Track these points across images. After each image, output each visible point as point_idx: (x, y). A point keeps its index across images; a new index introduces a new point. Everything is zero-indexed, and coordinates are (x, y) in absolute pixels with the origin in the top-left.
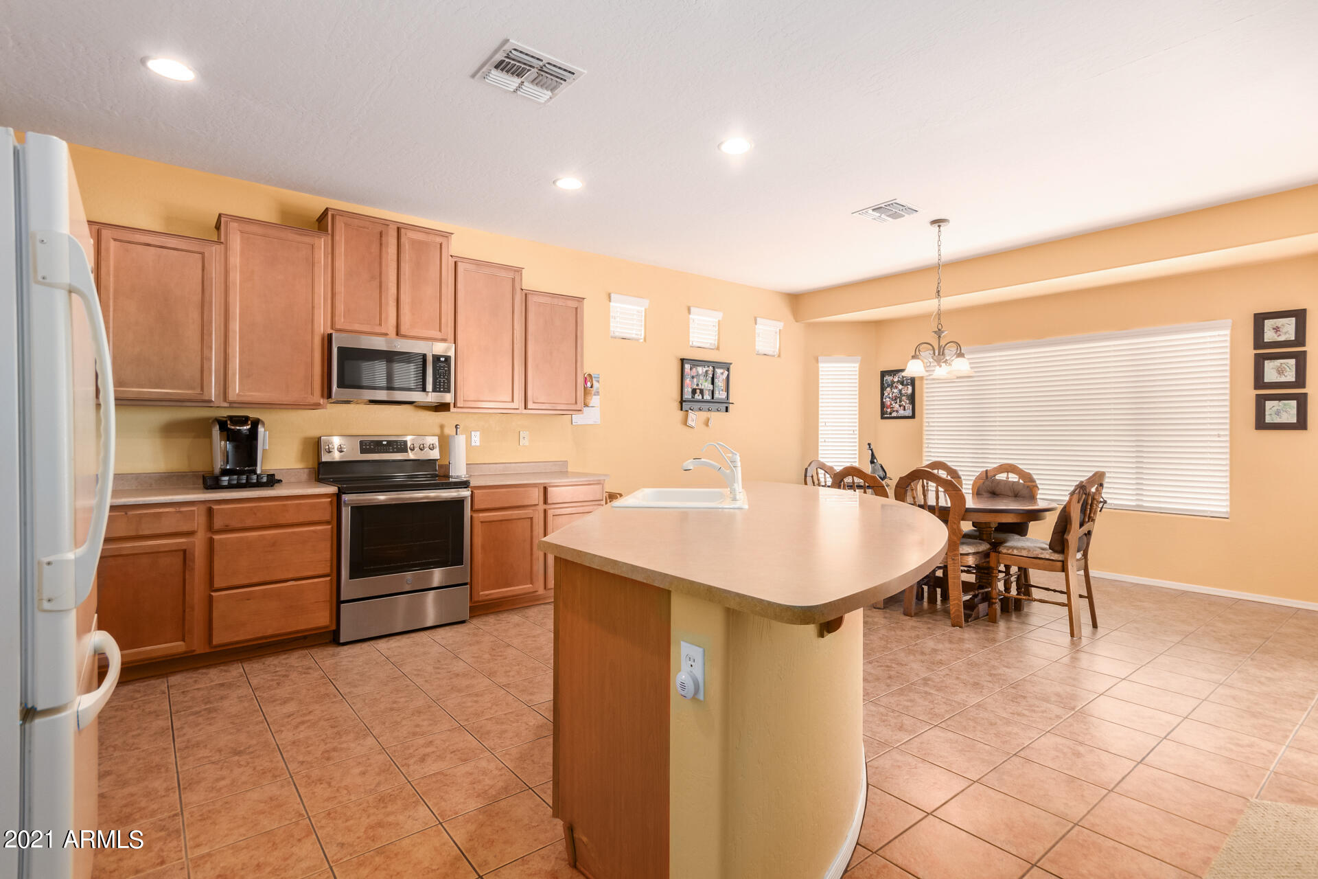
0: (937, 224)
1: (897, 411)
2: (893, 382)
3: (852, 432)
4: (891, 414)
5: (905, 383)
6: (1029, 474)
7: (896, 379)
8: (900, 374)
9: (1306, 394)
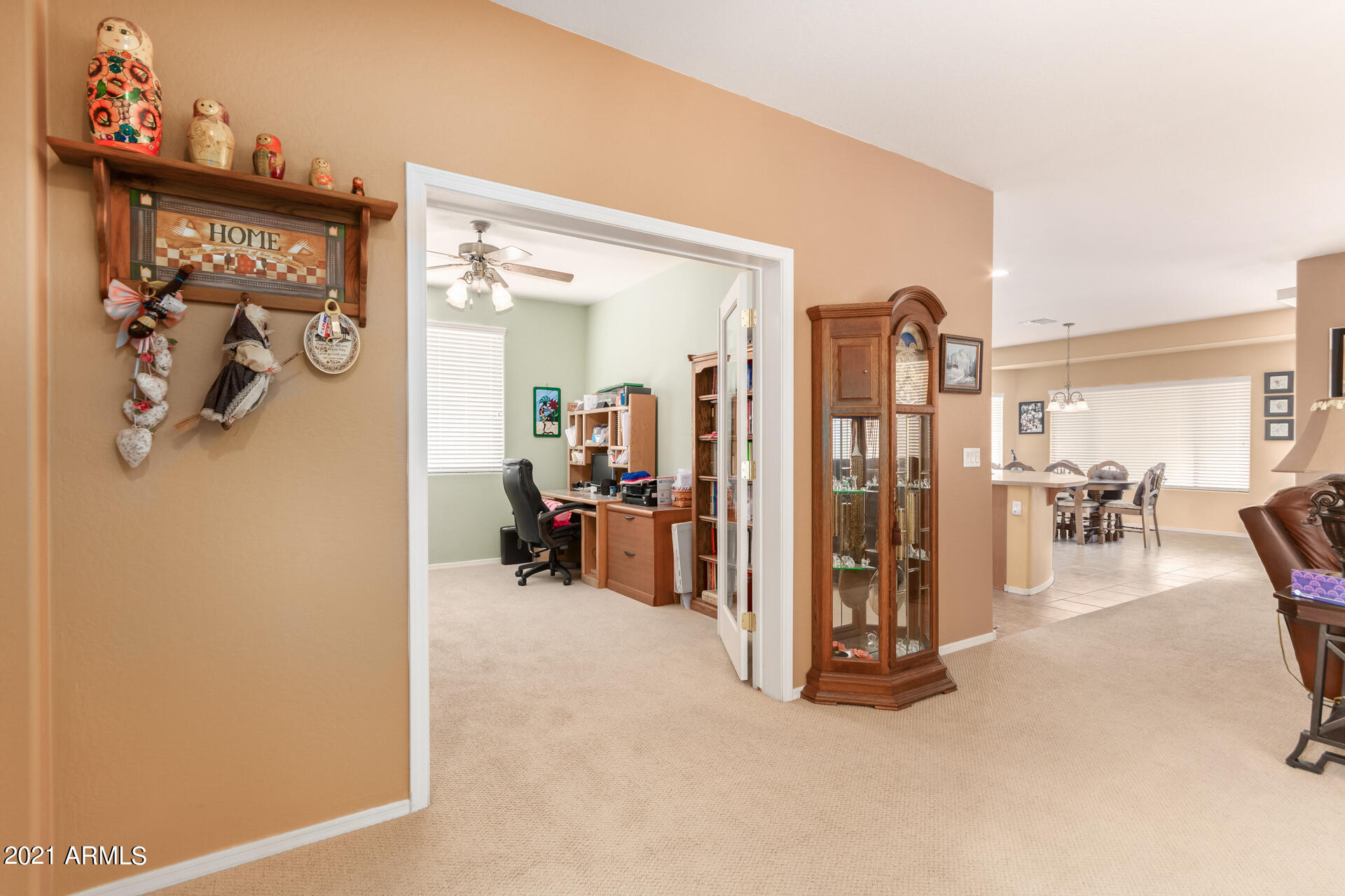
0: (1067, 326)
1: (1031, 429)
2: (1028, 410)
3: (999, 443)
4: (1026, 431)
5: (1037, 410)
6: (1123, 466)
7: (1030, 408)
8: (1033, 404)
9: (1293, 420)
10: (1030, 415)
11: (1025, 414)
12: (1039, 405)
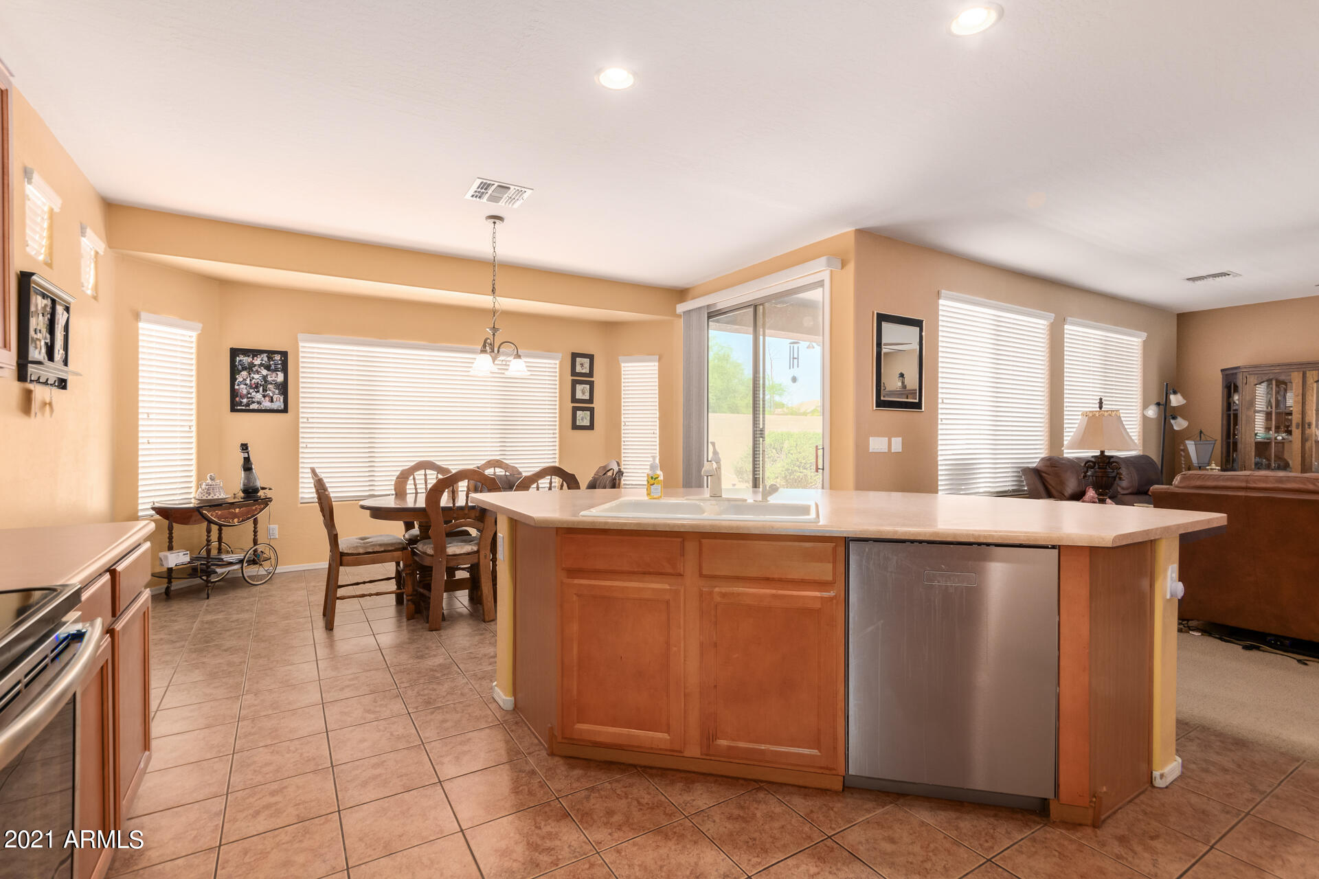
0: (493, 220)
2: (252, 365)
5: (273, 367)
7: (257, 361)
8: (265, 355)
9: (594, 408)
10: (256, 376)
11: (244, 373)
12: (278, 357)
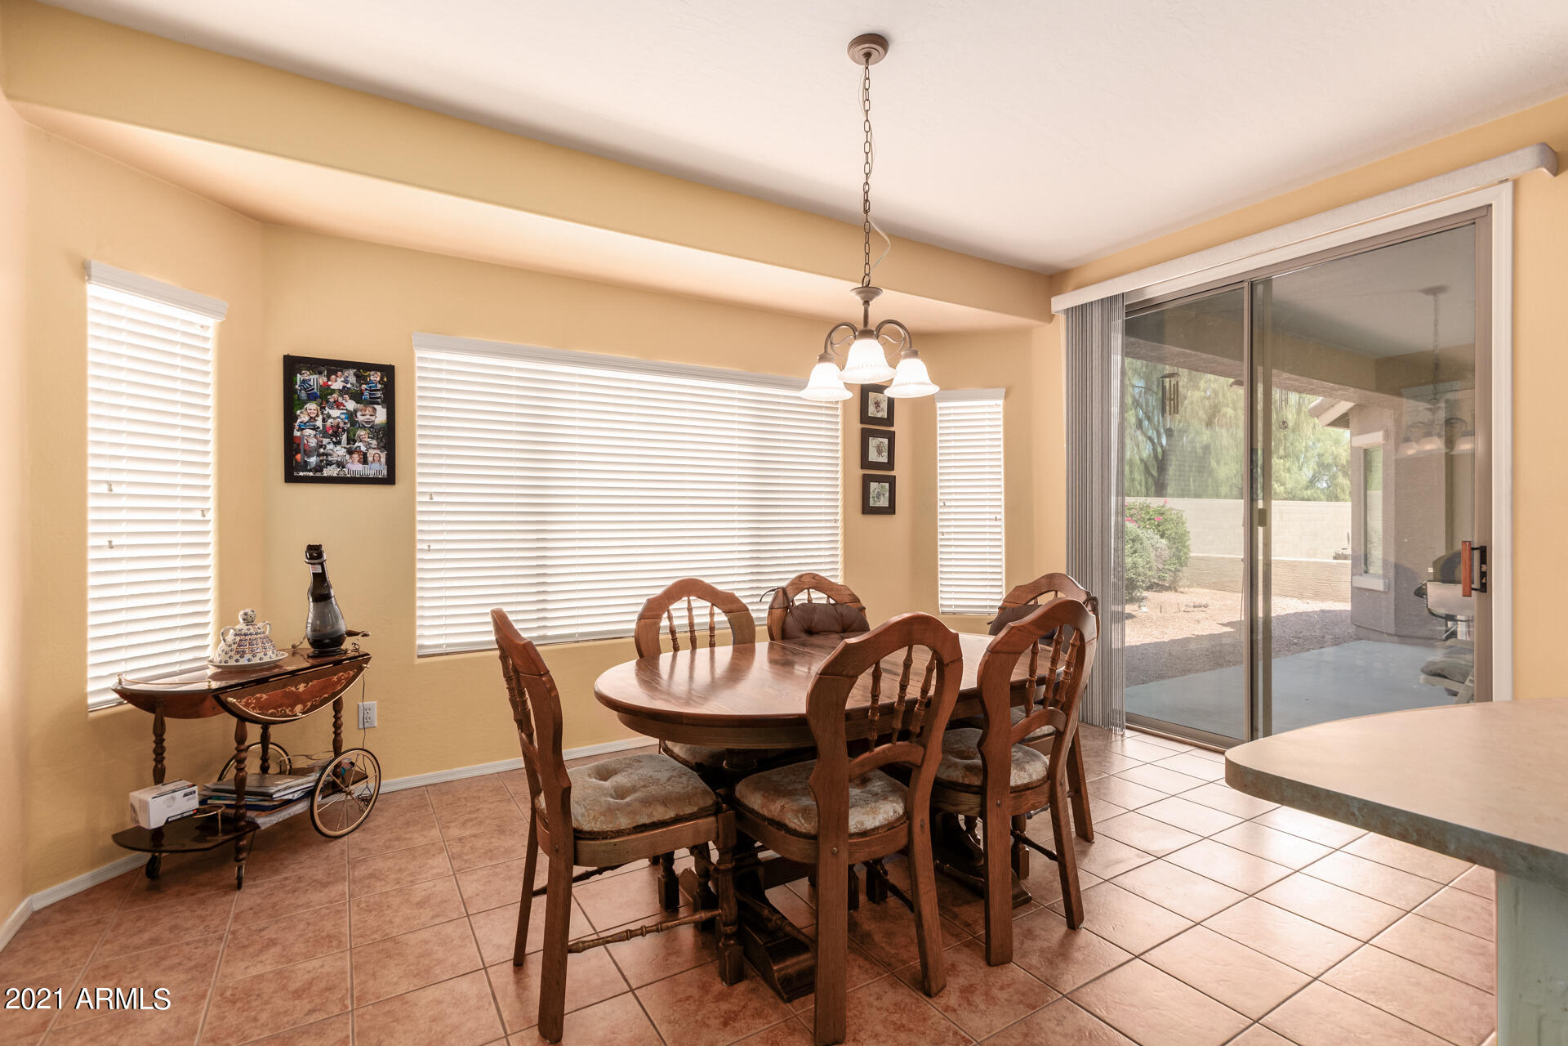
0: (865, 50)
1: (340, 465)
3: (198, 516)
4: (319, 468)
5: (366, 395)
7: (337, 384)
8: (350, 374)
9: (895, 477)
10: (335, 413)
11: (312, 406)
12: (375, 377)
